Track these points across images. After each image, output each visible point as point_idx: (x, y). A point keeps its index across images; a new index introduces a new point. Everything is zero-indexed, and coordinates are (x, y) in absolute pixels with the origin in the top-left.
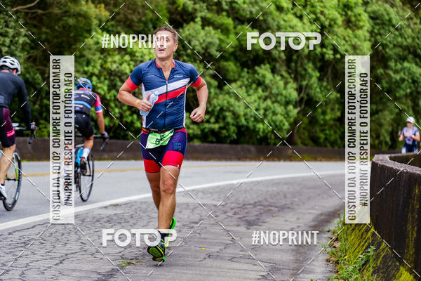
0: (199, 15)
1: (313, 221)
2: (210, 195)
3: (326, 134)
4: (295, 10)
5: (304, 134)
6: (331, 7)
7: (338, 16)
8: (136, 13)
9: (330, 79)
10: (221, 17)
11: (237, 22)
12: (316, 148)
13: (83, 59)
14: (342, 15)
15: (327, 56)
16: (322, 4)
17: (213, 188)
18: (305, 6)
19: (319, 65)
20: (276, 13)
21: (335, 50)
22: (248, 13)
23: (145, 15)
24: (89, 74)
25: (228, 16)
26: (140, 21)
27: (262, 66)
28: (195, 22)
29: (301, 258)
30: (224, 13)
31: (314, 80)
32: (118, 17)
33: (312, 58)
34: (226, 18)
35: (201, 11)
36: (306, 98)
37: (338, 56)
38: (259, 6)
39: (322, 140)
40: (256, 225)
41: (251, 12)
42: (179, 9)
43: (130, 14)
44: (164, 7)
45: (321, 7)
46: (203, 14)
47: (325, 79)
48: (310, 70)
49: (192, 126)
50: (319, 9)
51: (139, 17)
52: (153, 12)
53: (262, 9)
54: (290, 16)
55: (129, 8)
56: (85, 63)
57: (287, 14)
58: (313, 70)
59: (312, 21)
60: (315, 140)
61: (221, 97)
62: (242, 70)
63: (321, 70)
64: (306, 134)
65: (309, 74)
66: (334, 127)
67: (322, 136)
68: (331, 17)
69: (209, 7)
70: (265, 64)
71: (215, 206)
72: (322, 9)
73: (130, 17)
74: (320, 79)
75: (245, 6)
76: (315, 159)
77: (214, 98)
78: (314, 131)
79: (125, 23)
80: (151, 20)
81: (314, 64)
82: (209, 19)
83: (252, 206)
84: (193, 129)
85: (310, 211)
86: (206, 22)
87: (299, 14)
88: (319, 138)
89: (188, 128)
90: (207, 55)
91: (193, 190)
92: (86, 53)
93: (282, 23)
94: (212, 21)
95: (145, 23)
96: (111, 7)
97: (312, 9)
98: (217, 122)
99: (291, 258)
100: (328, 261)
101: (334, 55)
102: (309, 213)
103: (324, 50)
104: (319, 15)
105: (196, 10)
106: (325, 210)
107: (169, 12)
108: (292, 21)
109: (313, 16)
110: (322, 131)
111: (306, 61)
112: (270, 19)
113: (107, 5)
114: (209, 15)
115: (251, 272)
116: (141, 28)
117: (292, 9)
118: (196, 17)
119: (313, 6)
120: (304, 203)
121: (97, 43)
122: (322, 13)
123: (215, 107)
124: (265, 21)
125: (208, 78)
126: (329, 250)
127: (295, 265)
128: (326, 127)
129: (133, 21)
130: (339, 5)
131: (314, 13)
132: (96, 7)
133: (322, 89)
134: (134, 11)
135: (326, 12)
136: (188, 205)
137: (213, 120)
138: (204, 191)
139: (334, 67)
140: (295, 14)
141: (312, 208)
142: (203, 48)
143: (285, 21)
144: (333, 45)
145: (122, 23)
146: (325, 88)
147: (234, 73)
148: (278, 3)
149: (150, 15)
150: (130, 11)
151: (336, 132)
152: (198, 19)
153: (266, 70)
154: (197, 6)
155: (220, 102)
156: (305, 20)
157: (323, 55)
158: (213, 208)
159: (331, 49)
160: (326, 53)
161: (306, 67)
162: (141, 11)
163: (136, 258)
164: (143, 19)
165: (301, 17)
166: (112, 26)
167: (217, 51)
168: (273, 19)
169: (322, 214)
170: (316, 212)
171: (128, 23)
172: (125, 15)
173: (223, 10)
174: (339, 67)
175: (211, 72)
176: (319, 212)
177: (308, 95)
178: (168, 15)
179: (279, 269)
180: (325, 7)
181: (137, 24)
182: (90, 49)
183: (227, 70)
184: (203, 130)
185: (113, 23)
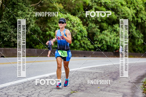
0: (94, 7)
1: (136, 79)
2: (98, 69)
3: (138, 49)
4: (128, 5)
5: (130, 48)
6: (140, 4)
7: (143, 7)
8: (72, 7)
9: (140, 29)
10: (101, 7)
11: (107, 9)
12: (134, 53)
13: (54, 22)
14: (144, 7)
15: (139, 21)
16: (137, 3)
17: (100, 67)
18: (131, 4)
19: (136, 24)
20: (121, 6)
21: (142, 19)
22: (111, 6)
23: (75, 7)
24: (56, 27)
25: (104, 7)
26: (73, 9)
27: (116, 25)
28: (92, 9)
29: (134, 92)
30: (103, 6)
31: (134, 29)
32: (66, 8)
33: (133, 22)
34: (103, 8)
35: (94, 6)
36: (131, 36)
37: (143, 21)
38: (115, 4)
39: (137, 50)
40: (116, 79)
41: (112, 6)
42: (87, 5)
43: (70, 7)
44: (82, 4)
45: (137, 4)
46: (95, 7)
47: (138, 29)
48: (133, 26)
49: (91, 45)
50: (136, 5)
51: (73, 8)
52: (78, 6)
53: (116, 5)
54: (126, 7)
55: (70, 5)
56: (55, 24)
57: (124, 6)
58: (134, 26)
59: (134, 9)
60: (134, 50)
61: (101, 35)
62: (109, 26)
63: (136, 26)
64: (131, 48)
65: (132, 27)
66: (141, 46)
67: (137, 49)
68: (140, 7)
69: (97, 4)
70: (117, 24)
71: (101, 73)
72: (137, 5)
73: (70, 8)
74: (136, 29)
75: (110, 4)
76: (134, 57)
77: (99, 35)
78: (134, 47)
79: (68, 10)
80: (77, 9)
81: (134, 24)
82: (97, 8)
83: (114, 73)
84: (91, 46)
85: (135, 75)
86: (96, 10)
87: (129, 6)
88: (136, 50)
89: (90, 46)
90: (96, 21)
91: (93, 67)
92: (55, 20)
93: (123, 10)
94: (98, 9)
95: (75, 10)
96: (64, 5)
97: (134, 5)
98: (100, 44)
99: (130, 91)
100: (143, 92)
101: (141, 21)
102: (135, 76)
103: (138, 19)
104: (136, 7)
105: (93, 5)
106: (140, 75)
107: (84, 6)
108: (126, 9)
109: (134, 7)
110: (137, 47)
111: (131, 23)
112: (118, 8)
113: (62, 4)
114: (97, 7)
115: (116, 96)
116: (74, 12)
117: (127, 5)
118: (93, 8)
119: (134, 4)
120: (132, 72)
121: (59, 17)
122: (137, 6)
123: (99, 39)
124: (117, 9)
125: (97, 29)
126: (143, 89)
127: (132, 94)
128: (138, 46)
129: (71, 9)
130: (143, 3)
131: (134, 6)
132: (59, 4)
133: (137, 33)
134: (72, 6)
135: (139, 6)
136: (91, 72)
137: (98, 43)
138: (97, 68)
139: (141, 25)
140: (128, 7)
141: (135, 74)
142: (95, 18)
143: (124, 9)
144: (141, 17)
145: (67, 10)
146: (138, 32)
147: (106, 27)
148: (121, 3)
149: (77, 7)
150: (70, 6)
151: (141, 48)
152: (94, 9)
153: (117, 26)
154: (93, 4)
155: (101, 37)
156: (131, 8)
157: (137, 21)
158: (100, 74)
159: (140, 19)
160: (138, 20)
161: (131, 25)
162: (74, 6)
163: (76, 90)
164: (75, 8)
165: (130, 8)
166: (64, 11)
167: (100, 19)
168: (120, 8)
169: (139, 76)
170: (137, 75)
171: (69, 10)
172: (68, 7)
173: (102, 5)
174: (143, 25)
175: (98, 27)
176: (138, 76)
177: (132, 35)
178: (83, 7)
179: (126, 95)
180: (138, 4)
181: (72, 10)
182: (56, 19)
183: (103, 26)
184: (95, 47)
185: (64, 10)
